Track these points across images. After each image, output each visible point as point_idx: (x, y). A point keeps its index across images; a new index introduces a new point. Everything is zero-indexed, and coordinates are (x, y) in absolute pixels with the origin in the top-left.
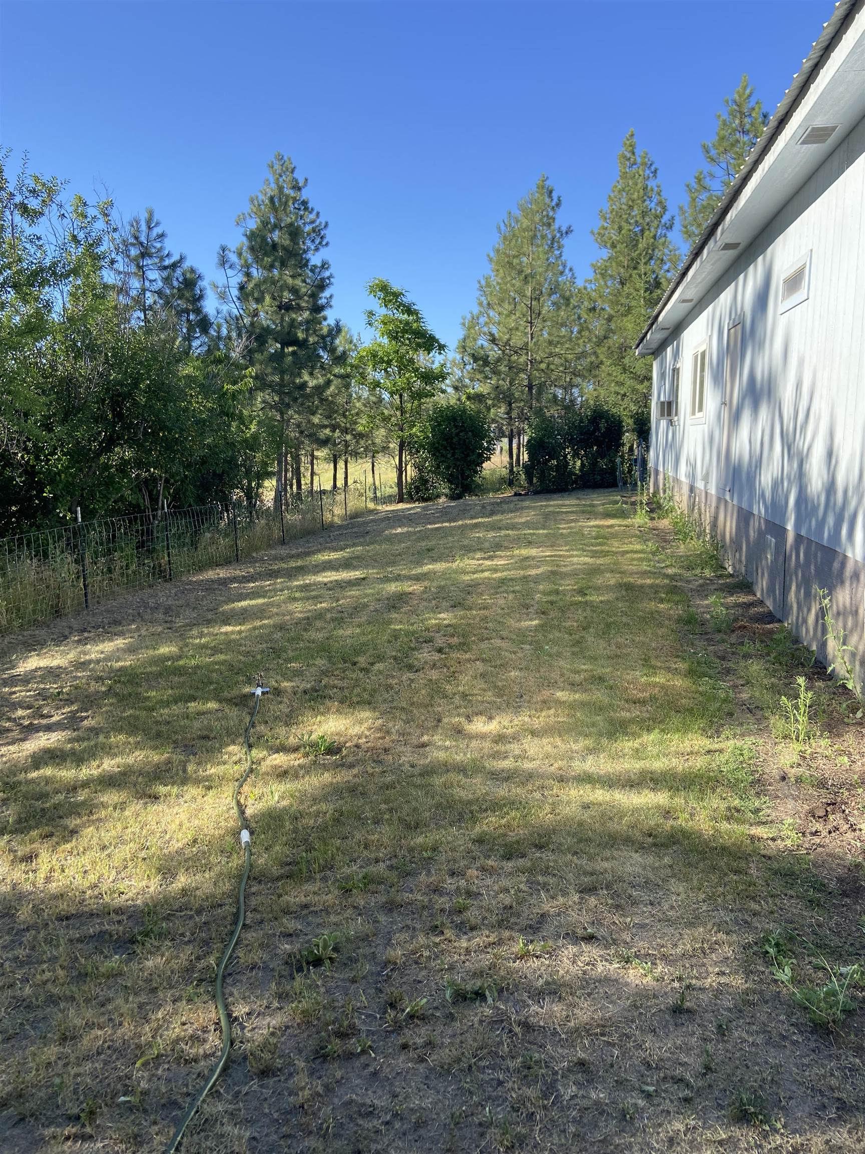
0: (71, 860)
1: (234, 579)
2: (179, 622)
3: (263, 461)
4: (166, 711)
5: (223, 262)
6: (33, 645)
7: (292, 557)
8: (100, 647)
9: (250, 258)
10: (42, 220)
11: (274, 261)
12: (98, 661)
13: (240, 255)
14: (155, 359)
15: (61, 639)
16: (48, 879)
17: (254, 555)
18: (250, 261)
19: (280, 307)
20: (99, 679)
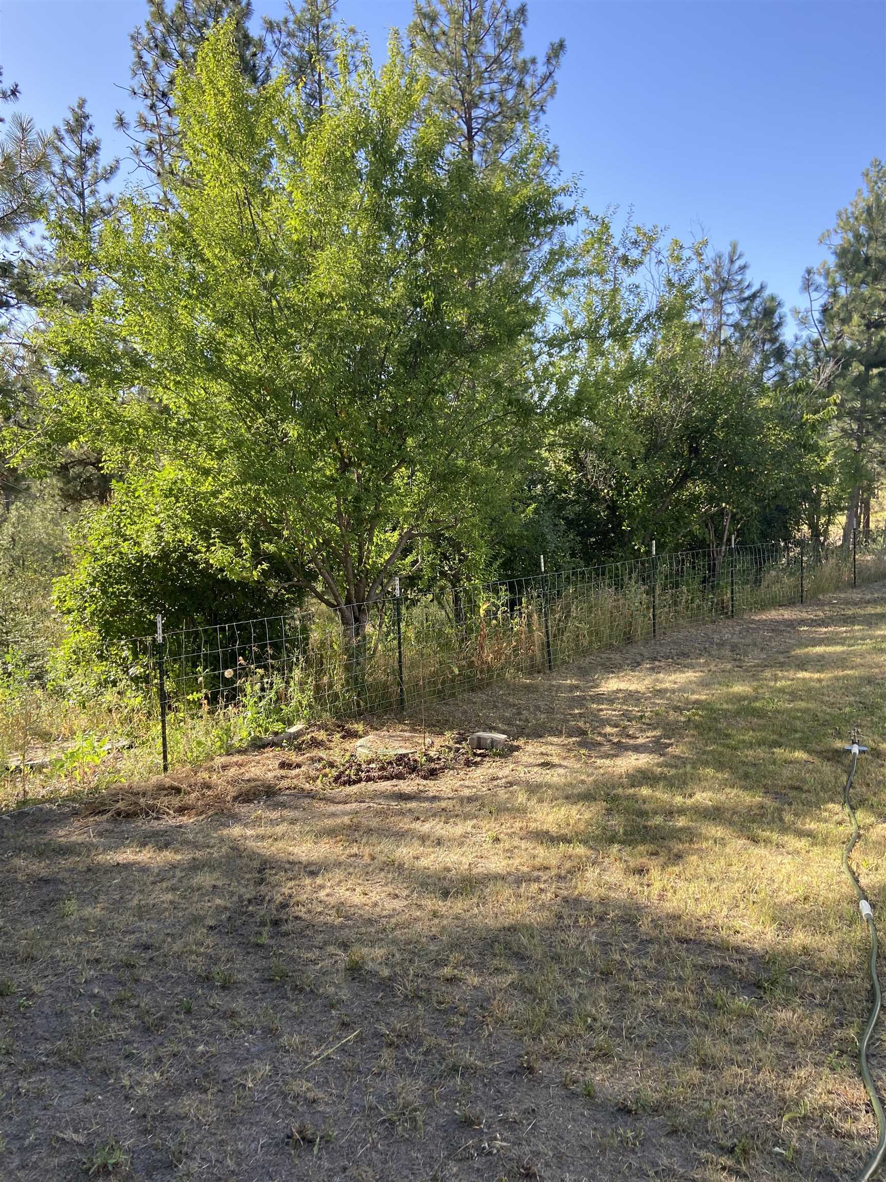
0: (680, 884)
1: (802, 622)
2: (749, 662)
3: (837, 495)
4: (751, 752)
5: (808, 285)
6: (611, 668)
7: (868, 602)
8: (673, 677)
9: (838, 277)
10: (641, 269)
11: (866, 276)
12: (673, 691)
13: (827, 274)
14: (735, 393)
15: (636, 665)
16: (661, 897)
17: (821, 597)
18: (838, 280)
19: (868, 326)
20: (677, 709)
